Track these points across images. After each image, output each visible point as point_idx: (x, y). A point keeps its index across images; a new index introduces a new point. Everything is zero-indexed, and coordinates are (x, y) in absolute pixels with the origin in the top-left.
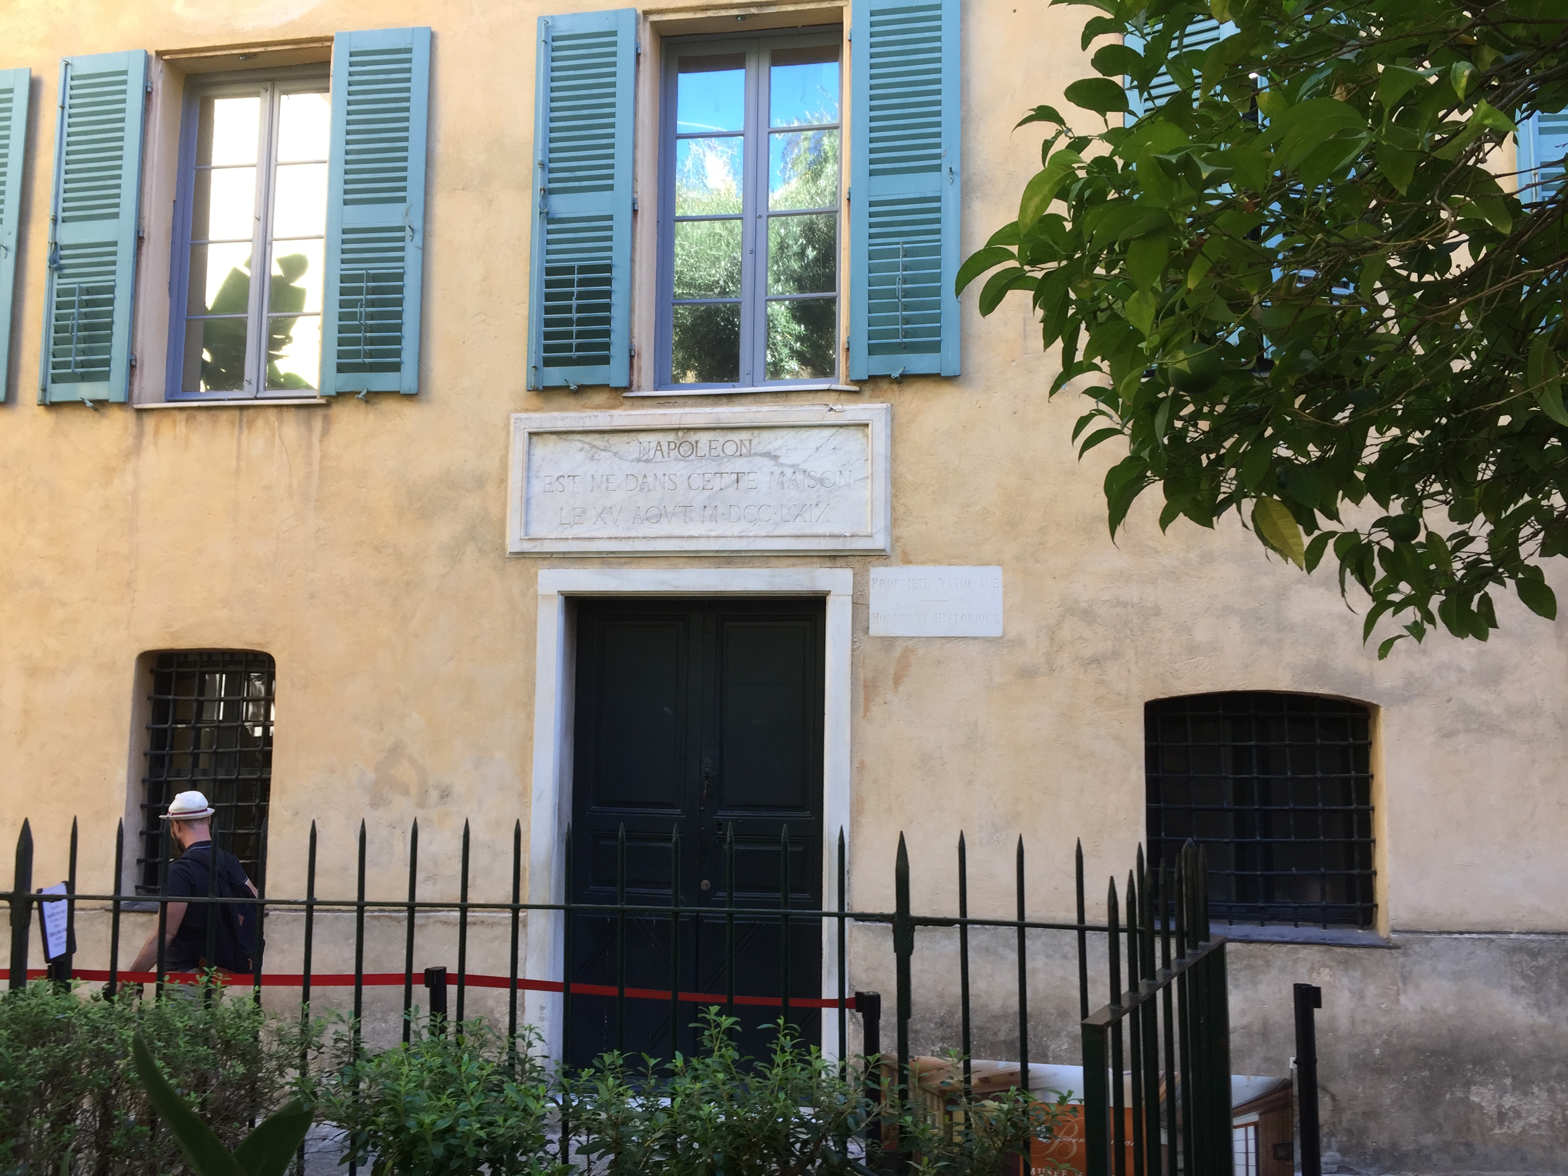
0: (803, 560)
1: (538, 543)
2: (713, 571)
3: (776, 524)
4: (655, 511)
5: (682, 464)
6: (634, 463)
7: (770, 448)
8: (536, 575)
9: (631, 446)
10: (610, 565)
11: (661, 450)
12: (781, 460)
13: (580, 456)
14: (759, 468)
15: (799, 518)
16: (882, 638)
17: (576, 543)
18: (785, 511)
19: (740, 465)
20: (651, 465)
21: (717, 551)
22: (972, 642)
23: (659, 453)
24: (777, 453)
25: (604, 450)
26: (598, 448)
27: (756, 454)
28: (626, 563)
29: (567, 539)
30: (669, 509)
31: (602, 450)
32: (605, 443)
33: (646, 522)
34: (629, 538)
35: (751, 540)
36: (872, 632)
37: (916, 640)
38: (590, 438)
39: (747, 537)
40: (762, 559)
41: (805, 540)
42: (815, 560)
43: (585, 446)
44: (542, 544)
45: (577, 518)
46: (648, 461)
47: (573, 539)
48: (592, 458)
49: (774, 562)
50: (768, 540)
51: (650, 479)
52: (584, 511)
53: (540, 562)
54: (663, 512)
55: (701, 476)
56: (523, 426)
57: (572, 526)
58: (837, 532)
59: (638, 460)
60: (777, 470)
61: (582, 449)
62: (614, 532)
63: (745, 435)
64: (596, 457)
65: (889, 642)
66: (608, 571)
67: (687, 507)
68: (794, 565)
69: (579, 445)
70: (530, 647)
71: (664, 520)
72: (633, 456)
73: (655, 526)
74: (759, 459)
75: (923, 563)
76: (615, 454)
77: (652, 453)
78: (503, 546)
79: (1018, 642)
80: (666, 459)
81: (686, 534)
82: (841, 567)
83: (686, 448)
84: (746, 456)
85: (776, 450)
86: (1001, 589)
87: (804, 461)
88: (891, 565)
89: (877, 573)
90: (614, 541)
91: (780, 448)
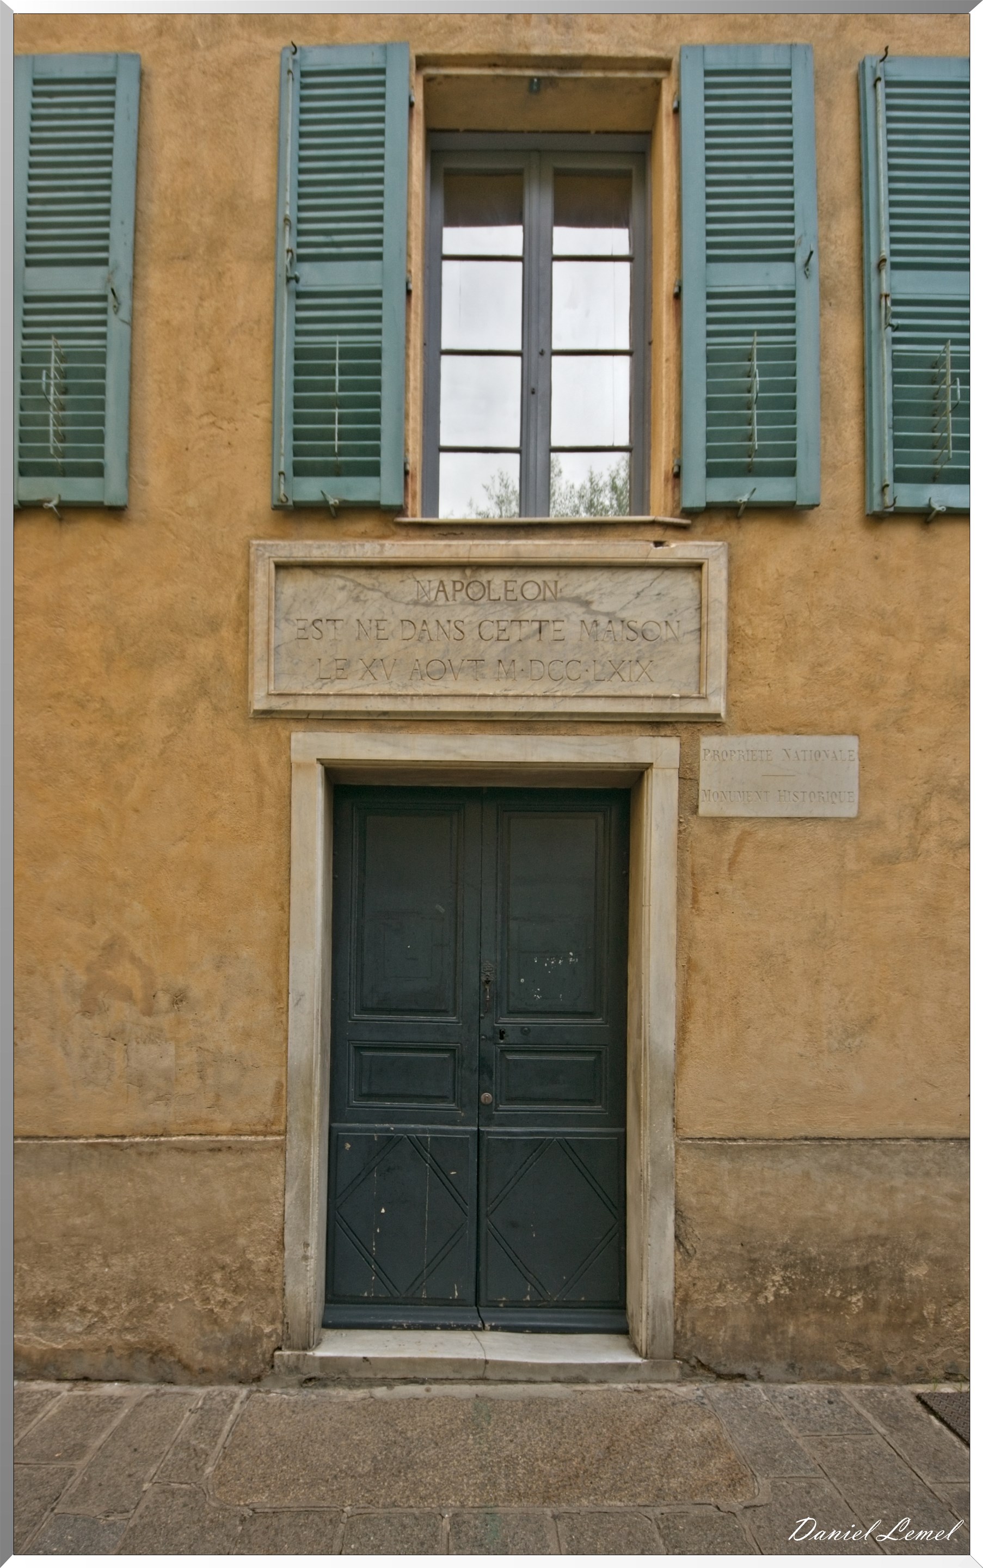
0: (619, 728)
1: (291, 699)
2: (510, 738)
3: (587, 683)
4: (438, 665)
5: (471, 609)
6: (411, 607)
7: (580, 591)
8: (289, 739)
9: (407, 585)
10: (381, 729)
11: (444, 591)
12: (594, 607)
13: (342, 596)
14: (567, 616)
15: (617, 676)
16: (714, 819)
17: (338, 700)
18: (599, 668)
19: (542, 611)
20: (432, 610)
21: (516, 714)
22: (821, 823)
23: (441, 595)
24: (589, 598)
25: (372, 590)
26: (364, 587)
27: (563, 599)
28: (401, 728)
29: (328, 695)
30: (456, 663)
31: (369, 589)
32: (372, 581)
33: (427, 679)
34: (407, 695)
35: (558, 700)
36: (701, 811)
37: (753, 821)
38: (352, 575)
39: (554, 697)
40: (570, 725)
41: (624, 701)
42: (633, 727)
43: (348, 583)
44: (296, 702)
45: (340, 672)
46: (427, 605)
47: (335, 695)
48: (357, 599)
49: (584, 729)
50: (580, 701)
51: (432, 626)
52: (348, 663)
53: (293, 725)
54: (448, 665)
55: (496, 625)
56: (267, 555)
57: (332, 682)
58: (661, 692)
59: (416, 603)
60: (589, 619)
61: (343, 588)
62: (385, 689)
63: (549, 576)
64: (362, 597)
65: (721, 823)
66: (379, 736)
67: (478, 661)
68: (608, 733)
69: (341, 582)
70: (285, 826)
71: (450, 676)
72: (409, 598)
73: (439, 683)
74: (567, 605)
75: (764, 731)
76: (386, 594)
77: (433, 594)
78: (246, 703)
79: (878, 824)
80: (453, 603)
81: (478, 693)
82: (665, 736)
83: (476, 590)
84: (551, 601)
85: (587, 594)
86: (857, 762)
87: (623, 609)
88: (726, 734)
89: (709, 742)
90: (387, 699)
91: (592, 592)
